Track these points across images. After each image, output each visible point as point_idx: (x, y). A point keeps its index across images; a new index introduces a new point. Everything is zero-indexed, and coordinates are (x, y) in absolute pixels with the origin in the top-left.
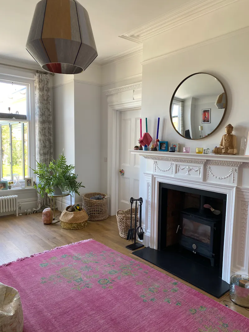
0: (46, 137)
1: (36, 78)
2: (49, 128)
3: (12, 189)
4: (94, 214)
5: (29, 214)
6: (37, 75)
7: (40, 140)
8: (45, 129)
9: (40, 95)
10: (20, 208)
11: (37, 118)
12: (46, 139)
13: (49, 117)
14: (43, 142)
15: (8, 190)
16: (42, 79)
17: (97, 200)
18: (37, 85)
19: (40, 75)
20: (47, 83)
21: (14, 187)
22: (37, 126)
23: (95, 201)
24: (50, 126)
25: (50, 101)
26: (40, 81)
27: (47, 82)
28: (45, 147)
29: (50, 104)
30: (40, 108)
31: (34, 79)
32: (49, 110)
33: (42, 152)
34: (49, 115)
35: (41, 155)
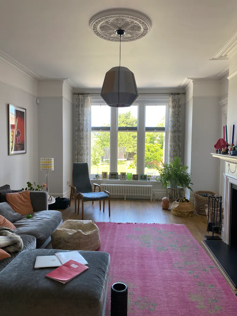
0: (176, 143)
1: (170, 99)
2: (179, 136)
3: (150, 181)
4: (201, 208)
5: (160, 201)
6: (171, 96)
7: (171, 146)
8: (175, 137)
9: (173, 111)
10: (154, 195)
11: (170, 129)
12: (176, 145)
13: (179, 127)
14: (174, 147)
15: (148, 181)
16: (175, 98)
17: (204, 197)
18: (171, 104)
19: (174, 96)
20: (179, 102)
21: (152, 179)
22: (170, 135)
23: (201, 197)
24: (179, 135)
25: (181, 115)
26: (174, 101)
27: (179, 100)
28: (174, 151)
29: (181, 117)
30: (172, 121)
31: (169, 100)
32: (179, 122)
33: (172, 154)
34: (180, 126)
35: (171, 157)
